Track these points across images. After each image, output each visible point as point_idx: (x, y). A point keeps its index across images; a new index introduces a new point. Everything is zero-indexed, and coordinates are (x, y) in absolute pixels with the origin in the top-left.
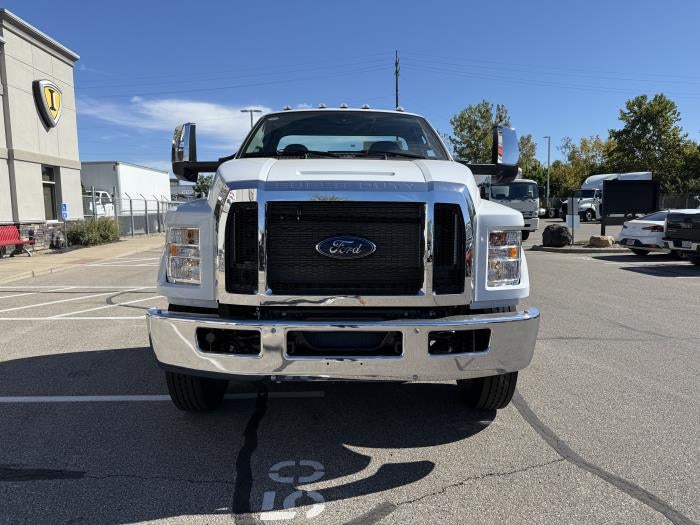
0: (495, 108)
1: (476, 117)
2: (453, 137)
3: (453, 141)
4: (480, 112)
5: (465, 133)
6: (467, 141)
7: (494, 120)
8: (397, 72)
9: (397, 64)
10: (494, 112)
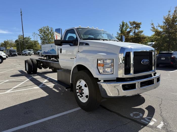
0: (50, 28)
1: (45, 29)
2: (39, 34)
3: (39, 35)
4: (46, 28)
5: (42, 33)
6: (43, 36)
7: (50, 31)
8: (21, 15)
9: (21, 12)
10: (50, 29)
